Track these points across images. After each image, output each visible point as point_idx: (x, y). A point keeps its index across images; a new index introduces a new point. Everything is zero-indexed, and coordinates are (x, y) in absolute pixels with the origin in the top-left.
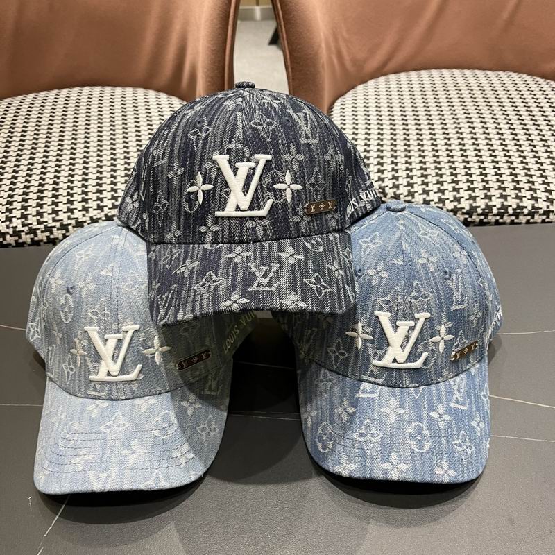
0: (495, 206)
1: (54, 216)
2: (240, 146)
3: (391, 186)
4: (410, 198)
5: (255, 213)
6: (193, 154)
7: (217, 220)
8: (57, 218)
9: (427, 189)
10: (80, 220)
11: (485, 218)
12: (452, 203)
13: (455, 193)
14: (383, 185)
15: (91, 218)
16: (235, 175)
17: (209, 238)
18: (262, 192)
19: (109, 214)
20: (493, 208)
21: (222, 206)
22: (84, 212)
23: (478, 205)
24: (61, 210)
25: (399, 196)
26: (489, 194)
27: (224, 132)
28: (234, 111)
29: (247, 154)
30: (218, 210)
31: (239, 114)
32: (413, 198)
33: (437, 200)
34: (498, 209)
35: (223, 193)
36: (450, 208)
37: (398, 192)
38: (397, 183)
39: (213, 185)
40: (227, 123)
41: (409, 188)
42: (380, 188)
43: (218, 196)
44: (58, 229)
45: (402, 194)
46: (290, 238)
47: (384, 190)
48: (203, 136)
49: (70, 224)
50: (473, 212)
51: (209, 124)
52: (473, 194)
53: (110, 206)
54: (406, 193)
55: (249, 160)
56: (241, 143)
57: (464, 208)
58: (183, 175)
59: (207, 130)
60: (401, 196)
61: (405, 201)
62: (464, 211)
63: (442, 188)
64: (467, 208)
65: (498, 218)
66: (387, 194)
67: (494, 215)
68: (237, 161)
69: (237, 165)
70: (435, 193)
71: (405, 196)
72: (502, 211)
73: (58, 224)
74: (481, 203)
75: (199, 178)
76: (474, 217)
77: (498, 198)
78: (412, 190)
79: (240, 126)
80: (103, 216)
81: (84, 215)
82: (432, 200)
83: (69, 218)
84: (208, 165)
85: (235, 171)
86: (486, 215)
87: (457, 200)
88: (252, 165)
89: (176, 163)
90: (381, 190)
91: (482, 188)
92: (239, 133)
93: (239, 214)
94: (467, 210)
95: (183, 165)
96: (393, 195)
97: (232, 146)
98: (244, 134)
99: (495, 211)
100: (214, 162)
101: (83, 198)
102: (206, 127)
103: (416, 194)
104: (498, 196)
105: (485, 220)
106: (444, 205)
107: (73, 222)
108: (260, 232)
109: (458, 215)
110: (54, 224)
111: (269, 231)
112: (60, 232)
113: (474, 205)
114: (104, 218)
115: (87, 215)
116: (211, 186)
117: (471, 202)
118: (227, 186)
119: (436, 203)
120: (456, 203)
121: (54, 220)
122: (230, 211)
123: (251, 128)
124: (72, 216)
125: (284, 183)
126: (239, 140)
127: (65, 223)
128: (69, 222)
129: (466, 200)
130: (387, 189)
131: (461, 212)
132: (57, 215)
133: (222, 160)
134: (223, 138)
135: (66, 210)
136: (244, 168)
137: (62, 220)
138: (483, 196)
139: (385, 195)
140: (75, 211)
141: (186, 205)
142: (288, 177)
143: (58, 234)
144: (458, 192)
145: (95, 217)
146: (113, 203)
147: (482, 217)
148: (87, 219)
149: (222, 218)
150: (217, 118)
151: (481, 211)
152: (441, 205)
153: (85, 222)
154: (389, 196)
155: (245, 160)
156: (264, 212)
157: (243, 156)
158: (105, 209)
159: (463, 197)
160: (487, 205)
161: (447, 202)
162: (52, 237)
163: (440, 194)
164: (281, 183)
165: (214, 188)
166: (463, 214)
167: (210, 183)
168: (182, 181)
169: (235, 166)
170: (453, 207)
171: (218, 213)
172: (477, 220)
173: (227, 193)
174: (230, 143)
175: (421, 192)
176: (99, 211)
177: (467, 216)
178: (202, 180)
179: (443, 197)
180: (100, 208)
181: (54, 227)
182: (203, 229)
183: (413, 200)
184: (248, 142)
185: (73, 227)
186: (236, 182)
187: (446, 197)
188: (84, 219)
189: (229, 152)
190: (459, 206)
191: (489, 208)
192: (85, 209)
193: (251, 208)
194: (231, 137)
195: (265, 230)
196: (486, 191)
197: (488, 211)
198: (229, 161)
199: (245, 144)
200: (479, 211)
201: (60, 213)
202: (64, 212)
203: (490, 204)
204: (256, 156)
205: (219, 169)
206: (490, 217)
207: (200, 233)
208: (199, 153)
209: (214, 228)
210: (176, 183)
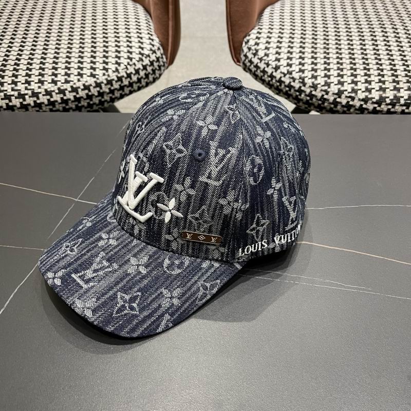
0: (402, 97)
1: (13, 86)
3: (310, 76)
4: (326, 88)
8: (16, 88)
9: (342, 80)
10: (36, 91)
11: (393, 108)
12: (364, 93)
13: (367, 85)
14: (303, 76)
15: (46, 90)
19: (62, 88)
20: (401, 99)
22: (40, 85)
23: (387, 95)
24: (20, 82)
25: (317, 86)
26: (398, 86)
32: (329, 87)
33: (350, 90)
34: (405, 100)
36: (361, 98)
37: (316, 82)
38: (316, 74)
41: (326, 79)
42: (300, 78)
44: (16, 98)
45: (319, 84)
47: (303, 80)
49: (27, 94)
50: (382, 102)
52: (383, 86)
53: (63, 81)
54: (323, 83)
57: (374, 98)
60: (319, 86)
61: (322, 90)
62: (374, 100)
63: (355, 80)
64: (377, 98)
65: (404, 108)
66: (306, 84)
67: (401, 105)
70: (349, 84)
71: (322, 86)
72: (409, 102)
73: (16, 94)
74: (390, 94)
76: (382, 106)
77: (406, 90)
78: (329, 81)
80: (57, 89)
81: (39, 87)
82: (346, 90)
83: (26, 88)
86: (393, 105)
87: (369, 90)
90: (301, 80)
91: (391, 81)
94: (377, 100)
96: (311, 85)
99: (402, 101)
101: (40, 73)
103: (332, 85)
104: (406, 88)
105: (392, 110)
106: (357, 95)
107: (30, 92)
109: (368, 104)
110: (12, 93)
112: (17, 100)
113: (384, 95)
114: (57, 91)
115: (42, 87)
117: (381, 93)
119: (349, 93)
120: (367, 94)
121: (13, 90)
124: (29, 87)
127: (22, 93)
128: (26, 92)
129: (377, 91)
130: (306, 80)
131: (371, 102)
132: (16, 85)
135: (24, 82)
137: (20, 90)
138: (392, 88)
139: (304, 85)
140: (32, 83)
143: (16, 102)
144: (370, 84)
145: (49, 90)
146: (66, 79)
147: (390, 107)
148: (42, 90)
151: (389, 101)
152: (353, 95)
153: (40, 93)
154: (307, 86)
158: (59, 83)
159: (374, 89)
160: (395, 96)
161: (359, 92)
162: (10, 104)
163: (353, 85)
166: (373, 103)
170: (364, 97)
172: (385, 109)
175: (336, 83)
176: (53, 85)
177: (376, 106)
179: (356, 88)
180: (54, 82)
181: (13, 95)
183: (329, 90)
185: (30, 97)
187: (359, 88)
188: (39, 90)
190: (370, 96)
191: (397, 99)
192: (41, 82)
196: (395, 84)
197: (395, 101)
201: (19, 84)
202: (22, 84)
203: (399, 95)
206: (397, 107)
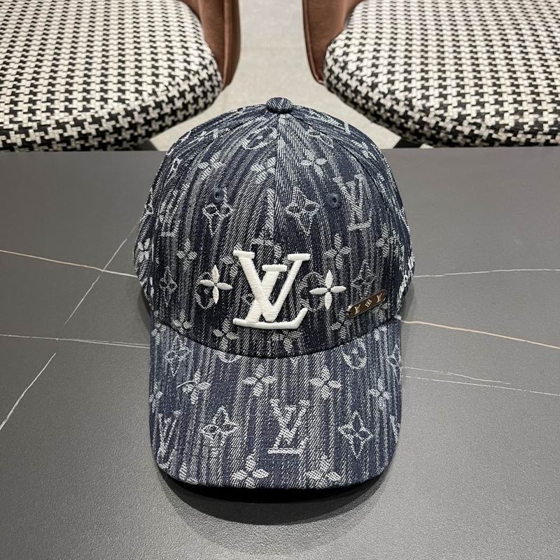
0: (546, 122)
1: (12, 116)
2: (269, 243)
3: (419, 97)
4: (442, 112)
5: (284, 324)
6: (209, 240)
7: (235, 328)
8: (16, 119)
9: (463, 101)
10: (43, 123)
11: (533, 137)
12: (494, 118)
13: (497, 106)
14: (410, 96)
15: (57, 122)
16: (261, 279)
17: (224, 345)
18: (295, 300)
19: (79, 118)
20: (544, 125)
21: (244, 313)
22: (49, 114)
23: (525, 121)
24: (21, 111)
25: (429, 110)
26: (539, 108)
27: (249, 220)
28: (264, 186)
29: (278, 254)
30: (238, 317)
31: (270, 191)
32: (446, 111)
33: (474, 114)
34: (550, 126)
35: (244, 298)
36: (490, 125)
37: (428, 105)
38: (427, 94)
39: (233, 286)
40: (254, 206)
41: (442, 99)
42: (406, 99)
43: (237, 301)
44: (16, 133)
45: (432, 107)
46: (326, 349)
47: (410, 101)
48: (222, 217)
49: (31, 128)
50: (519, 129)
51: (231, 202)
52: (520, 108)
53: (81, 109)
54: (437, 106)
55: (280, 262)
56: (271, 239)
57: (508, 125)
58: (195, 262)
59: (228, 210)
60: (432, 109)
61: (436, 115)
62: (508, 128)
63: (481, 100)
64: (512, 124)
65: (549, 137)
66: (414, 107)
67: (545, 134)
68: (265, 262)
69: (264, 267)
70: (473, 106)
71: (437, 109)
72: (555, 129)
73: (16, 127)
74: (529, 119)
75: (215, 272)
76: (519, 136)
77: (550, 113)
78: (445, 102)
79: (271, 213)
80: (72, 120)
81: (48, 118)
82: (469, 115)
83: (30, 120)
84: (226, 260)
85: (262, 274)
86: (534, 133)
87: (500, 114)
88: (284, 268)
89: (187, 244)
90: (407, 102)
91: (531, 101)
92: (270, 225)
93: (263, 325)
94: (512, 128)
95: (195, 249)
96: (421, 108)
97: (259, 241)
98: (276, 226)
99: (546, 128)
100: (236, 259)
101: (48, 98)
102: (225, 205)
103: (450, 107)
104: (551, 110)
105: (533, 140)
106: (484, 120)
107: (35, 125)
108: (288, 346)
109: (499, 134)
110: (11, 126)
111: (300, 344)
112: (18, 136)
113: (521, 121)
114: (72, 123)
115: (52, 117)
116: (230, 287)
117: (517, 117)
118: (250, 291)
119: (473, 118)
120: (498, 119)
121: (11, 121)
122: (251, 320)
123: (287, 216)
124: (34, 118)
125: (323, 286)
126: (269, 235)
127: (24, 126)
128: (30, 124)
129: (511, 114)
130: (414, 101)
131: (503, 130)
132: (16, 116)
133: (246, 259)
134: (248, 228)
135: (26, 110)
136: (273, 271)
137: (21, 122)
138: (532, 111)
139: (412, 108)
140: (38, 112)
141: (198, 298)
142: (329, 278)
143: (16, 139)
144: (502, 105)
145: (61, 121)
146: (84, 106)
147: (529, 136)
148: (52, 122)
149: (242, 327)
150: (242, 195)
151: (529, 129)
152: (479, 121)
153: (49, 125)
154: (416, 109)
155: (275, 261)
156: (294, 323)
157: (273, 257)
158: (75, 112)
159: (507, 112)
160: (536, 122)
161: (487, 117)
162: (9, 141)
163: (478, 108)
164: (319, 287)
165: (233, 290)
166: (506, 131)
167: (228, 282)
168: (194, 269)
169: (261, 268)
170: (494, 124)
171: (237, 321)
172: (523, 140)
173: (251, 299)
174: (257, 236)
175: (456, 104)
176: (67, 114)
177: (510, 135)
178: (218, 276)
179: (482, 111)
180: (69, 111)
181: (12, 130)
182: (217, 333)
183: (446, 115)
184: (280, 237)
185: (35, 131)
186: (262, 288)
187: (487, 111)
188: (48, 122)
189: (255, 248)
190: (502, 122)
191: (539, 125)
192: (50, 111)
193: (279, 319)
194: (259, 230)
195: (294, 343)
196: (536, 105)
197: (536, 129)
198: (255, 261)
199: (277, 240)
200: (527, 128)
201: (19, 113)
202: (24, 113)
203: (541, 119)
204: (290, 257)
205: (240, 269)
206: (539, 137)
207: (214, 336)
208: (216, 242)
209: (232, 336)
210: (186, 266)
